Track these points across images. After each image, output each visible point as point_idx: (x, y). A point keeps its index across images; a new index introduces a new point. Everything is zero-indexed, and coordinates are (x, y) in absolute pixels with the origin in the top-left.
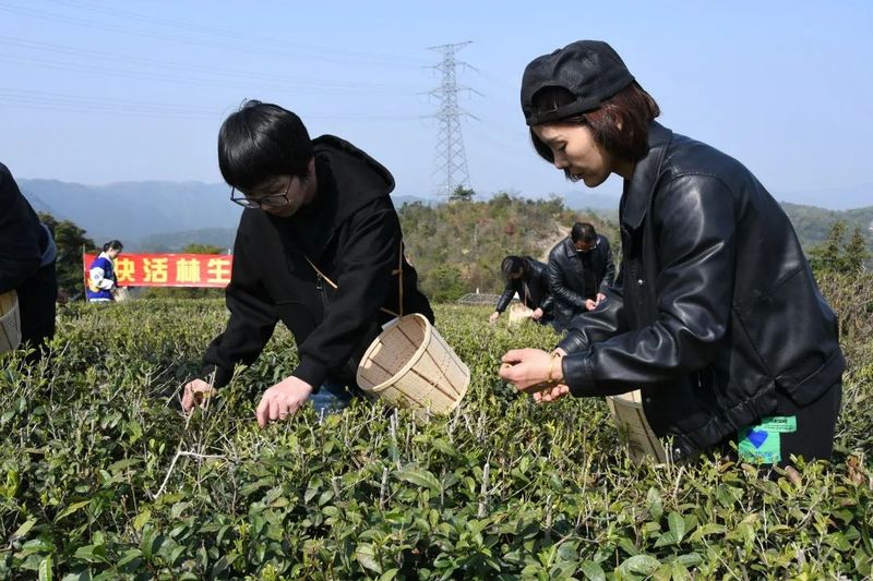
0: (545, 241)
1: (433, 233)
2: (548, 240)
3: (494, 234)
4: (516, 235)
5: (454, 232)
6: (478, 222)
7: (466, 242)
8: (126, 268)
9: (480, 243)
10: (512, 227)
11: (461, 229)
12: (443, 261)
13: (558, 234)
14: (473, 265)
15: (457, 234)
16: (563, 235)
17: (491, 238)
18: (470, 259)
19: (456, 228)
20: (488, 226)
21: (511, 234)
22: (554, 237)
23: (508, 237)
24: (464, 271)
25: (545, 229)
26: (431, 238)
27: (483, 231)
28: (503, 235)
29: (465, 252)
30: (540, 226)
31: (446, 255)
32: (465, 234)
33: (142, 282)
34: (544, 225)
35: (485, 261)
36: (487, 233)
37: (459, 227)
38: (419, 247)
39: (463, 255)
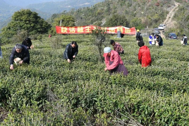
0: (170, 8)
1: (131, 5)
2: (171, 8)
3: (152, 6)
4: (160, 6)
5: (138, 5)
6: (146, 2)
7: (142, 9)
8: (65, 29)
9: (147, 9)
10: (158, 3)
11: (141, 4)
12: (135, 16)
13: (174, 5)
14: (146, 18)
15: (139, 6)
16: (176, 6)
17: (151, 7)
18: (144, 15)
19: (139, 4)
20: (150, 3)
21: (158, 6)
22: (173, 6)
23: (157, 7)
24: (143, 20)
25: (170, 4)
26: (130, 7)
27: (148, 5)
28: (155, 6)
29: (142, 13)
30: (168, 3)
31: (136, 14)
32: (142, 6)
33: (69, 32)
34: (169, 2)
35: (149, 16)
36: (150, 6)
37: (140, 4)
38: (126, 11)
39: (141, 14)
